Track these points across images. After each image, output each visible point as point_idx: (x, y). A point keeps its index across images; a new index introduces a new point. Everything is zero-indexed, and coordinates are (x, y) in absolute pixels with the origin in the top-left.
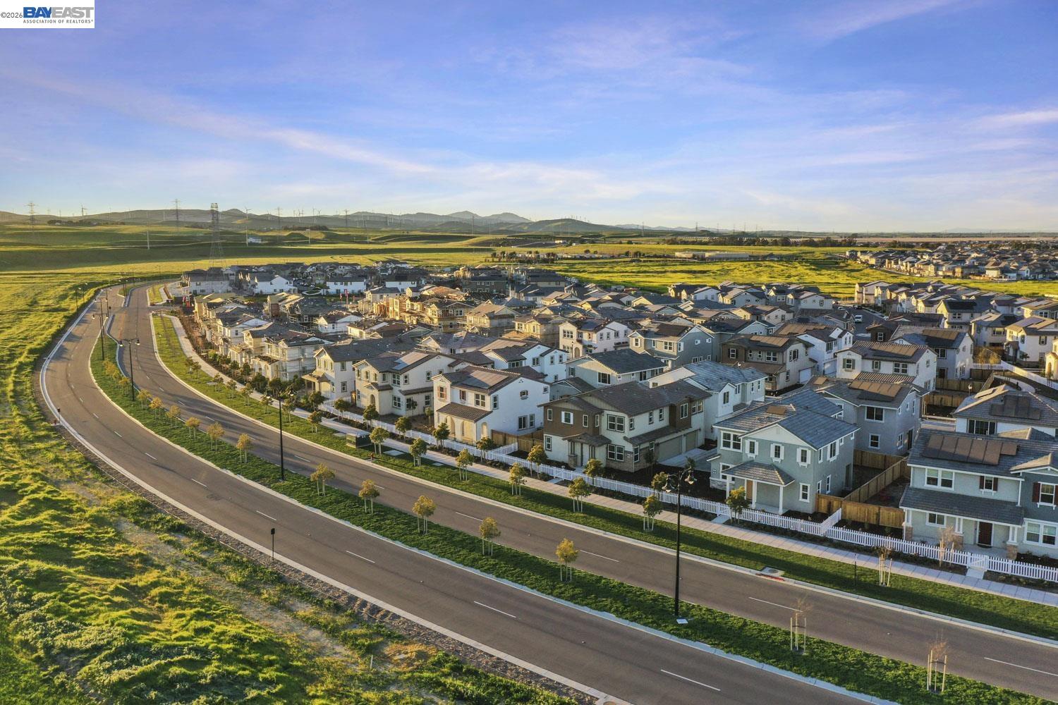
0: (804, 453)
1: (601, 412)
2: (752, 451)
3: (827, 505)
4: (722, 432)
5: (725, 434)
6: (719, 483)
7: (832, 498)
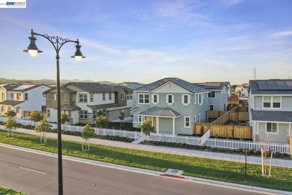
1: (75, 93)
2: (155, 101)
3: (201, 129)
4: (139, 94)
5: (140, 95)
6: (138, 125)
7: (203, 124)
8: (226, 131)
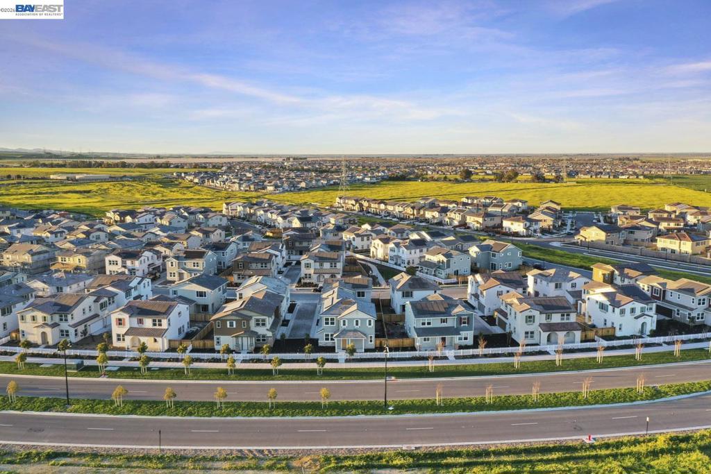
0: (370, 321)
1: (251, 317)
2: (344, 325)
5: (326, 318)
6: (323, 343)
7: (382, 339)
8: (398, 343)
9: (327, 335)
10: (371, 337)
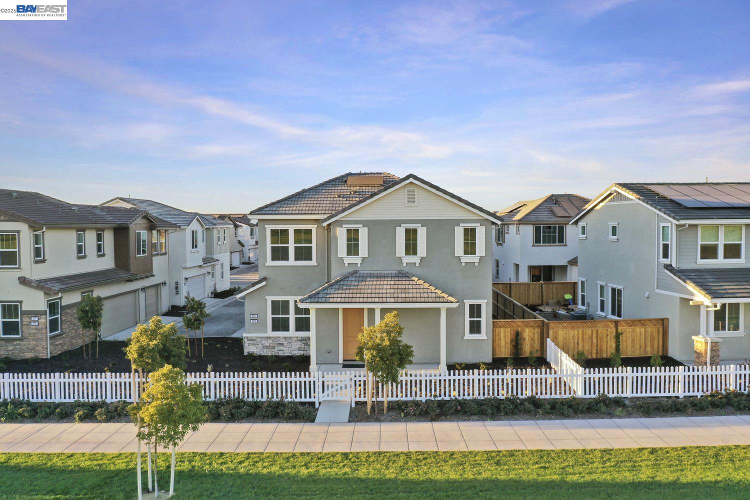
0: (472, 234)
2: (353, 248)
3: (512, 341)
4: (269, 228)
5: (274, 233)
6: (267, 343)
7: (519, 321)
8: (595, 340)
9: (280, 307)
10: (475, 310)
